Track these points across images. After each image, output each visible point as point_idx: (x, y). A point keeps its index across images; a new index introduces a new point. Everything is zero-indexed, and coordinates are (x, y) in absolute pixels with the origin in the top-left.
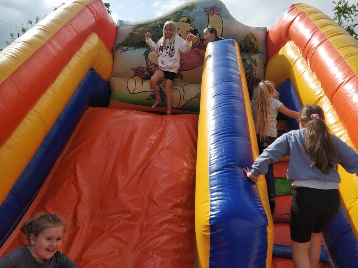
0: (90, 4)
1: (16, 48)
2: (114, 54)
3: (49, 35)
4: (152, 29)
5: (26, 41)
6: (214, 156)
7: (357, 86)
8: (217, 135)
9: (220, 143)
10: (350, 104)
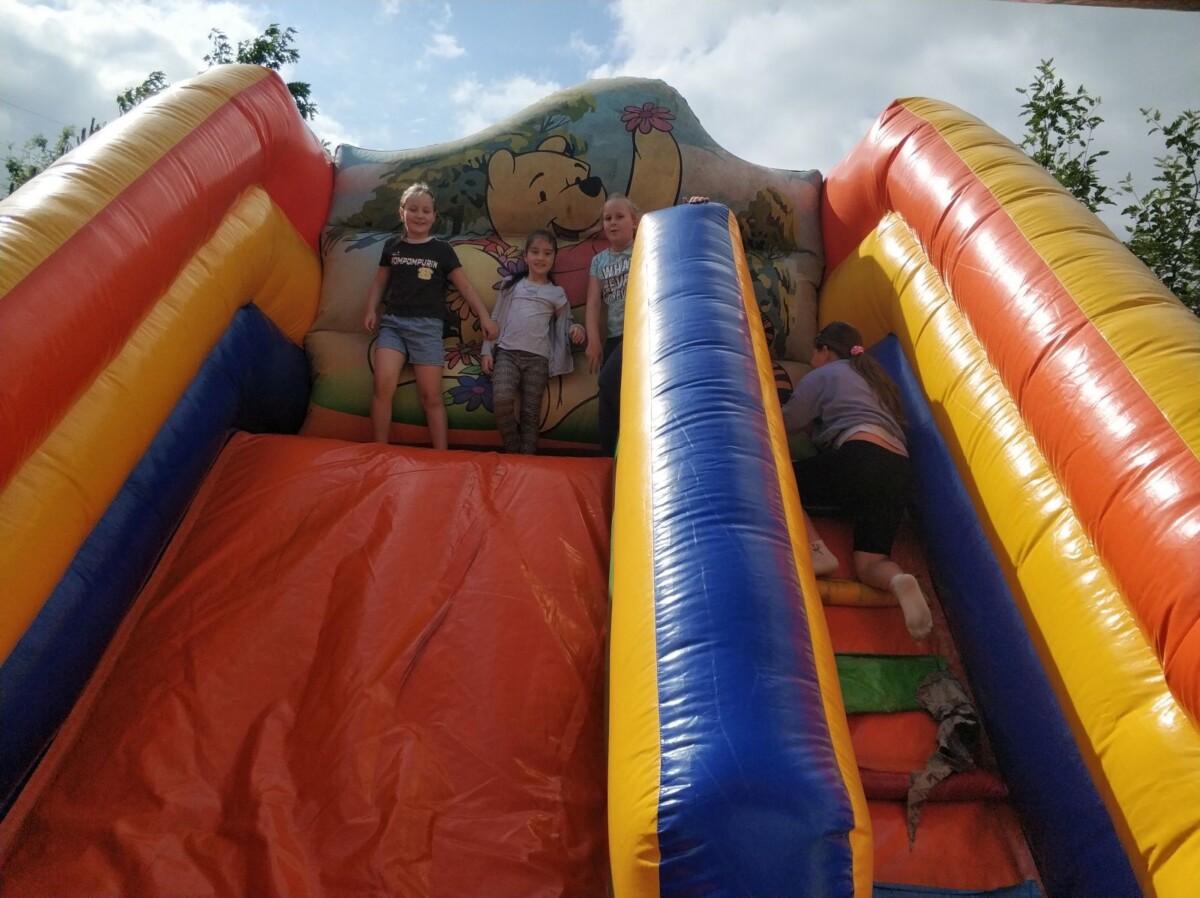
0: (245, 93)
2: (323, 254)
3: (105, 195)
4: (453, 175)
5: (22, 215)
6: (672, 591)
7: (1091, 355)
8: (680, 521)
9: (691, 546)
10: (1071, 414)
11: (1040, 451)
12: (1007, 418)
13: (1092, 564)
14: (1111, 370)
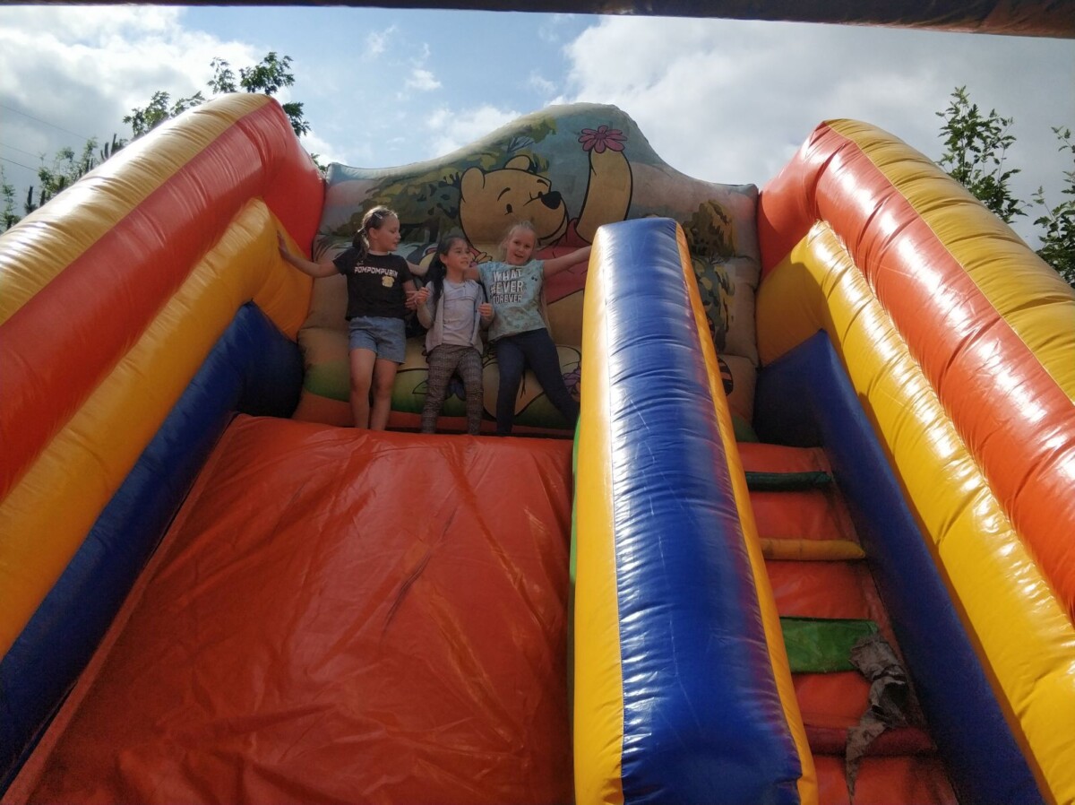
0: (248, 118)
1: (24, 244)
3: (126, 204)
4: (429, 189)
6: (632, 558)
7: (1004, 348)
8: (639, 495)
9: (648, 519)
10: (987, 401)
11: (959, 435)
12: (929, 405)
13: (1008, 538)
14: (1023, 361)
